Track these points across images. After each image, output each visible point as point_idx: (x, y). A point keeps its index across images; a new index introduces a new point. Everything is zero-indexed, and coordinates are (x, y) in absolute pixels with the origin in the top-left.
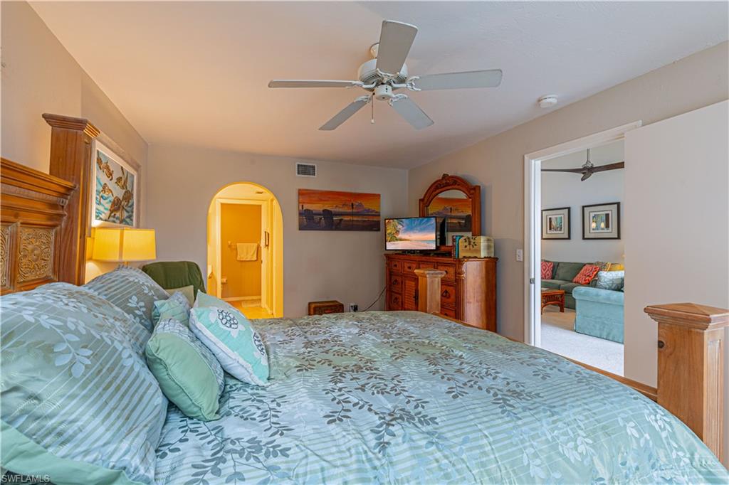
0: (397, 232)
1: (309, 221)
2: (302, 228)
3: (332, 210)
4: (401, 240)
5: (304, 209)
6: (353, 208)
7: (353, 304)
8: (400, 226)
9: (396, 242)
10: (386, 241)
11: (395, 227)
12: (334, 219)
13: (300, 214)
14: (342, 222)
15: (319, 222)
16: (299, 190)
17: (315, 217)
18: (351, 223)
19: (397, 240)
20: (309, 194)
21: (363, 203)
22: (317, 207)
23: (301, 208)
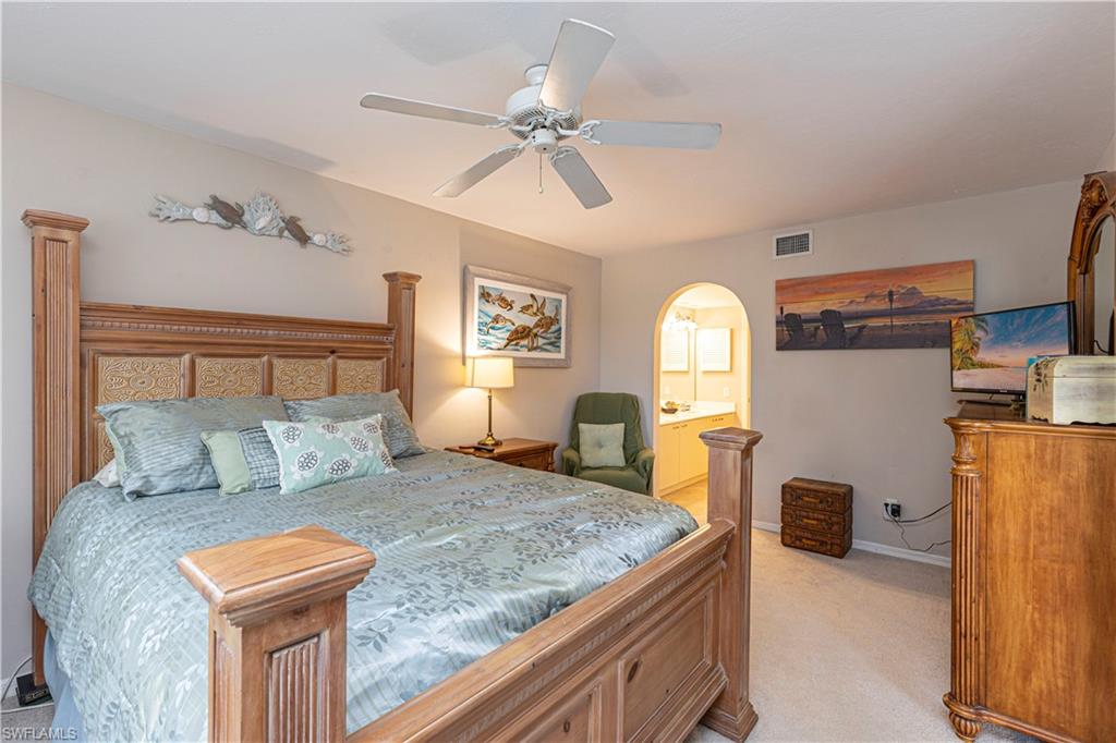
0: (975, 346)
1: (794, 334)
2: (781, 346)
3: (841, 310)
4: (983, 365)
5: (785, 313)
6: (891, 301)
7: (891, 501)
8: (979, 333)
9: (972, 371)
10: (952, 369)
11: (970, 334)
12: (846, 326)
13: (778, 323)
14: (865, 332)
15: (814, 335)
16: (778, 282)
17: (805, 326)
18: (888, 332)
19: (974, 365)
20: (793, 286)
21: (918, 286)
22: (809, 307)
23: (779, 313)
